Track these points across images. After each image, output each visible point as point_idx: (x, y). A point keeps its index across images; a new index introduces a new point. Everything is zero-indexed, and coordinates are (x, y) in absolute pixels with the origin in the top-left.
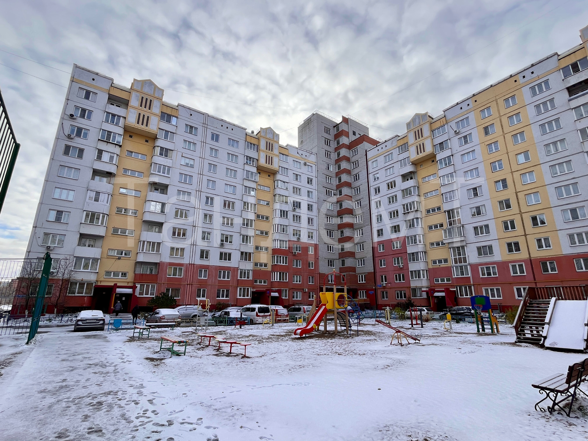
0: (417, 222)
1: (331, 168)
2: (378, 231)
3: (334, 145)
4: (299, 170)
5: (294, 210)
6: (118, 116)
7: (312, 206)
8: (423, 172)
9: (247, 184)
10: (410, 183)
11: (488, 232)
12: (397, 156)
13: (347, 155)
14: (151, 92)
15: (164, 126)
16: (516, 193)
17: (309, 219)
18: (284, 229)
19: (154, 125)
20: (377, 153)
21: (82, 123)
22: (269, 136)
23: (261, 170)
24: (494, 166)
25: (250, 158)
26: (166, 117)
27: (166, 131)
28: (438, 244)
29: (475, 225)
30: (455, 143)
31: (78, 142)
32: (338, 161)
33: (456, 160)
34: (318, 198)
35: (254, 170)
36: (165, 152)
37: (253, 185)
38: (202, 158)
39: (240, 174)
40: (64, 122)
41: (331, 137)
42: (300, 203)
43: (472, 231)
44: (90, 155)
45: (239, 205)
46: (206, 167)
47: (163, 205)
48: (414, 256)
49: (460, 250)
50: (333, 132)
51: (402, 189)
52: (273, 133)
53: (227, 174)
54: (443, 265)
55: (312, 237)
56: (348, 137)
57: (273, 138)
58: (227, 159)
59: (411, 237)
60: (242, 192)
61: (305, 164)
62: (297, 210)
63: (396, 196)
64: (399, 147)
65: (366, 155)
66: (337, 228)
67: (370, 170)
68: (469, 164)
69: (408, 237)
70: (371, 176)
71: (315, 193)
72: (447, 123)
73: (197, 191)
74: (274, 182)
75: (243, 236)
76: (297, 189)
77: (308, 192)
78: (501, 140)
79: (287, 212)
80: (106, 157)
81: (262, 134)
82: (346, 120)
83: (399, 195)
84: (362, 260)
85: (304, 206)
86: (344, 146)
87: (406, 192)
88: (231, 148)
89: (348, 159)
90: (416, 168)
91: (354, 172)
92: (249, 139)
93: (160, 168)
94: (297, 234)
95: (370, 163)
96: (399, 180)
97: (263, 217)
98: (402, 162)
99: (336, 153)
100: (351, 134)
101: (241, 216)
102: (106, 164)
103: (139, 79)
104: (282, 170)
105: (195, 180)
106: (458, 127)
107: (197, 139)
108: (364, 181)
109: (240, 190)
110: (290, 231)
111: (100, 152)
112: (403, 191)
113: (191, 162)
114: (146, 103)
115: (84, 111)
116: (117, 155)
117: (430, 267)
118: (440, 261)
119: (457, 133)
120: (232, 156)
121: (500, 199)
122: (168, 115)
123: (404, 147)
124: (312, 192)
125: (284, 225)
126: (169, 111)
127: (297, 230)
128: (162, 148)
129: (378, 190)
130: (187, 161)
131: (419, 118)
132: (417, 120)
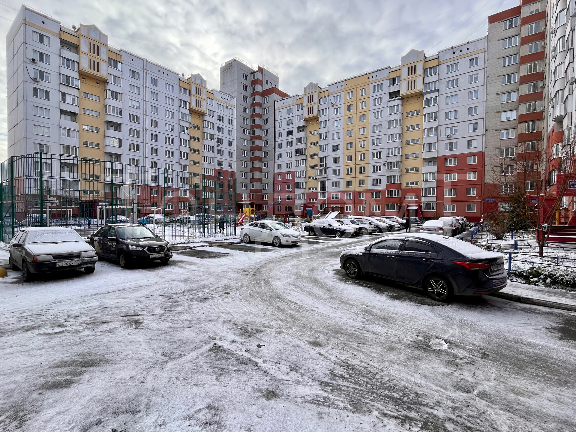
0: (303, 162)
1: (247, 112)
2: (279, 165)
3: (250, 90)
4: (222, 112)
5: (218, 145)
6: (72, 61)
7: (231, 142)
8: (310, 128)
9: (182, 123)
10: (302, 134)
11: (339, 174)
12: (296, 112)
13: (261, 102)
14: (97, 38)
15: (112, 71)
16: (356, 152)
17: (229, 153)
18: (211, 160)
19: (104, 71)
20: (282, 105)
21: (42, 66)
22: (198, 82)
23: (192, 112)
24: (348, 132)
25: (184, 101)
26: (112, 62)
27: (114, 76)
28: (313, 178)
29: (334, 169)
30: (331, 111)
31: (43, 85)
32: (253, 105)
33: (330, 124)
34: (237, 136)
35: (187, 112)
36: (116, 95)
37: (187, 125)
38: (145, 101)
39: (177, 116)
40: (28, 66)
41: (248, 83)
42: (222, 140)
43: (332, 171)
44: (55, 97)
45: (177, 141)
46: (149, 108)
47: (120, 141)
48: (299, 185)
49: (323, 183)
50: (250, 78)
51: (297, 137)
52: (202, 79)
53: (166, 115)
54: (314, 191)
55: (231, 167)
56: (262, 85)
57: (202, 84)
58: (165, 102)
59: (298, 172)
60: (179, 130)
61: (227, 107)
62: (221, 146)
63: (292, 142)
64: (297, 105)
65: (275, 105)
66: (249, 160)
67: (277, 118)
68: (336, 128)
69: (296, 172)
70: (277, 123)
71: (234, 132)
72: (328, 96)
73: (144, 129)
74: (203, 121)
75: (181, 165)
76: (220, 128)
77: (229, 130)
78: (354, 116)
79: (213, 147)
80: (68, 99)
81: (193, 80)
82: (261, 70)
83: (294, 141)
84: (266, 185)
85: (226, 142)
86: (258, 93)
87: (299, 140)
88: (167, 92)
89: (260, 105)
90: (307, 124)
91: (265, 117)
92: (182, 84)
93: (113, 110)
94: (220, 164)
95: (277, 112)
96: (295, 130)
97: (194, 150)
98: (299, 117)
99: (252, 98)
100: (264, 82)
101: (179, 150)
102: (70, 105)
103: (85, 24)
104: (209, 112)
105: (141, 120)
106: (334, 101)
107: (140, 83)
108: (271, 126)
109: (177, 129)
110: (215, 161)
111: (64, 94)
112: (297, 139)
113: (137, 104)
114: (94, 49)
115: (41, 54)
116: (78, 97)
117: (307, 192)
118: (313, 189)
119: (333, 105)
120: (169, 98)
121: (348, 155)
122: (114, 60)
123: (300, 106)
124: (232, 131)
125: (211, 158)
126: (114, 57)
127: (220, 161)
128: (113, 92)
129: (280, 135)
130: (134, 103)
131: (312, 86)
132: (311, 88)
